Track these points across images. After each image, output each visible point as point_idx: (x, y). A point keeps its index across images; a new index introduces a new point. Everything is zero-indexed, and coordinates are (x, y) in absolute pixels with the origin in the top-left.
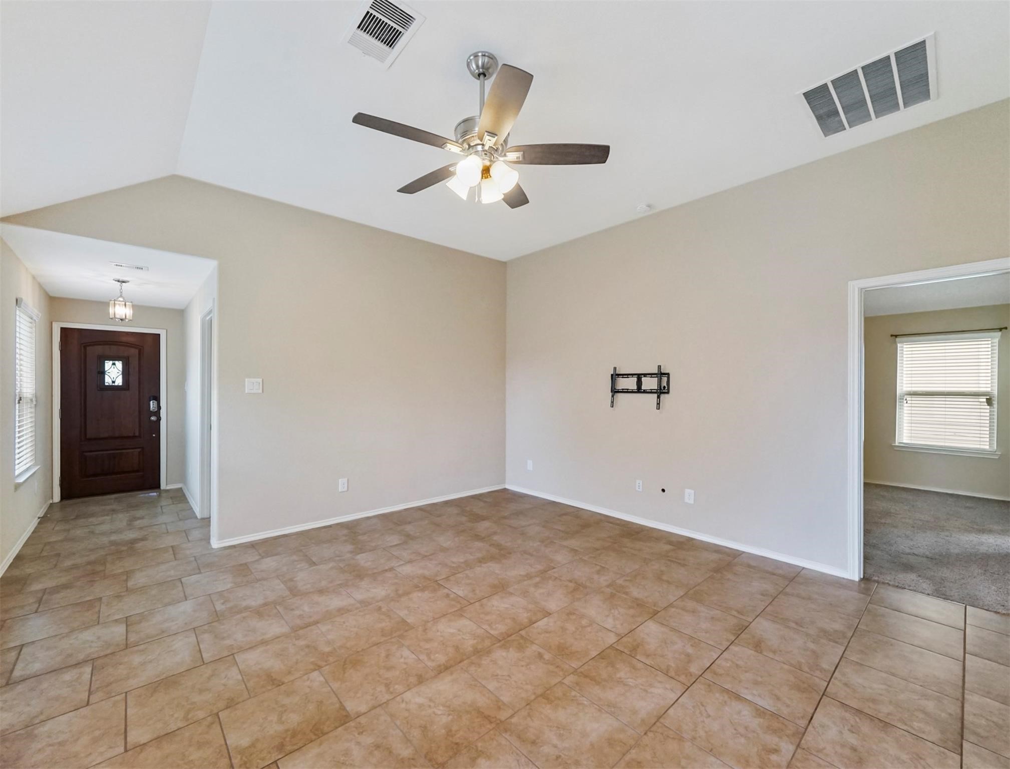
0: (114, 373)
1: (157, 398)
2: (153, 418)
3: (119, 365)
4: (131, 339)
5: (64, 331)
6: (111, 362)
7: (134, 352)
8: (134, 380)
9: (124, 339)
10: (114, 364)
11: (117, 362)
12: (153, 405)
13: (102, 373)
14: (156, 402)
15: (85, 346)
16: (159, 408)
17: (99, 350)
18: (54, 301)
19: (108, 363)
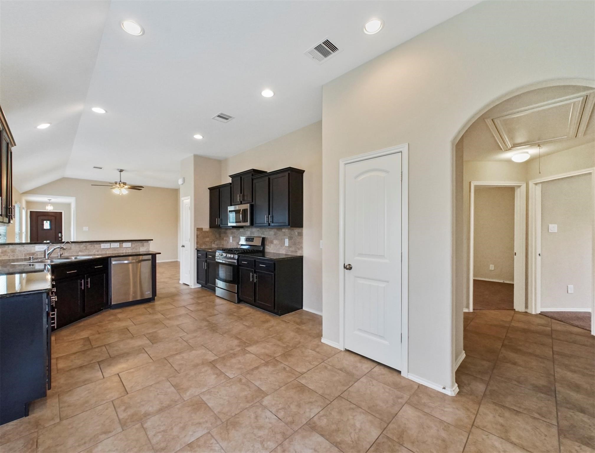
0: (47, 225)
1: (61, 233)
2: (60, 239)
3: (49, 222)
4: (52, 214)
5: (31, 212)
6: (46, 221)
7: (53, 218)
8: (53, 226)
9: (51, 214)
10: (47, 222)
11: (48, 221)
12: (60, 235)
13: (43, 225)
14: (61, 234)
15: (38, 216)
16: (62, 236)
17: (42, 218)
18: (28, 203)
19: (45, 222)
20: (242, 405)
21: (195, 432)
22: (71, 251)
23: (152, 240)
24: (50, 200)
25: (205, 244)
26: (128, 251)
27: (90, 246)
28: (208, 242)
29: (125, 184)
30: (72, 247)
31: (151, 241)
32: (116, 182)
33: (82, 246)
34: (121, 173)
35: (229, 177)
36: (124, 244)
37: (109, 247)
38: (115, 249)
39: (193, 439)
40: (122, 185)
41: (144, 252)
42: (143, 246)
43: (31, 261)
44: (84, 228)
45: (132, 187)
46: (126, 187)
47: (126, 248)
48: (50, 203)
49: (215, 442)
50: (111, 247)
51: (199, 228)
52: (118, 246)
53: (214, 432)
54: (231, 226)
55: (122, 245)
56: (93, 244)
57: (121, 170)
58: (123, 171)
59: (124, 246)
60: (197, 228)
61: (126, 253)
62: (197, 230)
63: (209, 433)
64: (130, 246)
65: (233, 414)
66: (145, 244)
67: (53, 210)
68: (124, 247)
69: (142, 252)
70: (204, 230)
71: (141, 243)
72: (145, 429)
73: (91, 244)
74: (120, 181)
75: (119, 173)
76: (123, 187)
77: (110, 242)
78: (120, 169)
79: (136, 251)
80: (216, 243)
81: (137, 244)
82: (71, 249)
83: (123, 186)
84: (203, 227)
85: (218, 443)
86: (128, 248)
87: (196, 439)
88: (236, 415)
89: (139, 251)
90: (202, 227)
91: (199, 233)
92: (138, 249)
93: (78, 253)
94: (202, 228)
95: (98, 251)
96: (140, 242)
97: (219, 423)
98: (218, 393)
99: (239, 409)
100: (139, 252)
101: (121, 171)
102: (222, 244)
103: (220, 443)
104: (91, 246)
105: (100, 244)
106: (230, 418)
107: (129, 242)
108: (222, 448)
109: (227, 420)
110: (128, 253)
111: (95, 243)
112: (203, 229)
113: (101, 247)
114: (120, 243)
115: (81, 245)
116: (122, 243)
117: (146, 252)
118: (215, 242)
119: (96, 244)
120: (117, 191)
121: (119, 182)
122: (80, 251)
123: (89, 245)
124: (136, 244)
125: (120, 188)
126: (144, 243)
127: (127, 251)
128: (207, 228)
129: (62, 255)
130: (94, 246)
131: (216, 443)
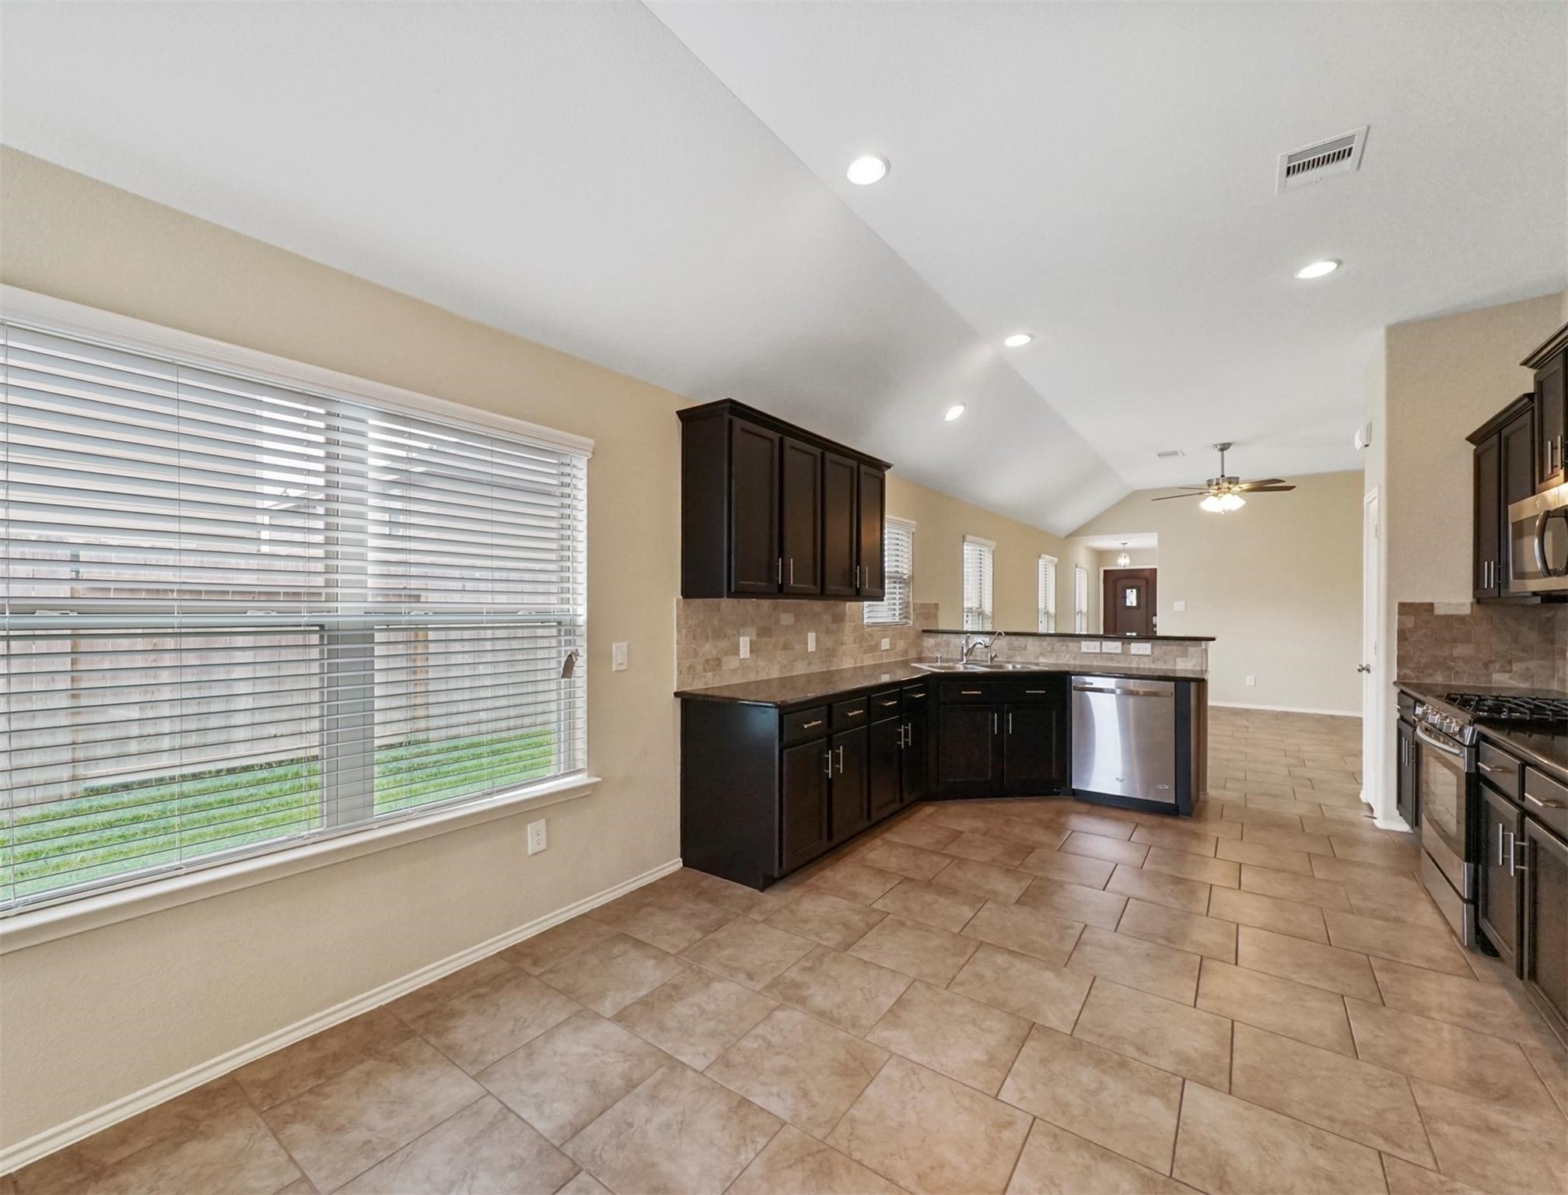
0: (1131, 598)
3: (1134, 591)
4: (1142, 574)
5: (1105, 571)
7: (1143, 582)
8: (1142, 600)
9: (1139, 574)
10: (1131, 591)
13: (1125, 597)
15: (1117, 580)
17: (1123, 582)
18: (1100, 555)
19: (1128, 591)
20: (900, 1165)
21: (779, 1096)
22: (1026, 652)
23: (1213, 639)
24: (1124, 544)
25: (1450, 669)
26: (1144, 663)
27: (1060, 644)
28: (1466, 660)
29: (1233, 481)
30: (1029, 644)
31: (1211, 643)
32: (1209, 481)
33: (1045, 644)
34: (1225, 452)
35: (1525, 367)
36: (1132, 644)
37: (1098, 651)
38: (1111, 656)
39: (758, 1101)
40: (1226, 485)
41: (1186, 671)
42: (1185, 654)
43: (939, 664)
44: (1176, 603)
45: (1256, 486)
46: (1236, 489)
47: (1137, 658)
48: (1124, 551)
49: (759, 1147)
50: (1104, 651)
51: (1411, 605)
52: (1119, 651)
53: (792, 1134)
54: (1535, 594)
55: (1129, 648)
56: (1066, 640)
57: (1225, 444)
58: (1229, 447)
59: (1133, 651)
60: (1402, 605)
61: (1138, 669)
62: (1400, 613)
63: (783, 1124)
64: (1148, 652)
65: (857, 1155)
66: (1192, 649)
67: (1130, 565)
68: (1132, 653)
69: (1181, 670)
70: (1438, 611)
71: (1179, 645)
72: (768, 1017)
73: (1062, 641)
74: (1223, 476)
75: (1220, 453)
76: (1227, 490)
77: (1101, 639)
78: (1220, 445)
79: (1165, 667)
80: (1516, 667)
81: (1169, 648)
82: (1025, 647)
83: (1229, 488)
84: (1434, 601)
85: (757, 1155)
86: (1142, 657)
87: (762, 1106)
88: (860, 1163)
89: (1173, 668)
90: (1429, 600)
91: (1410, 622)
92: (1171, 662)
93: (1038, 658)
94: (1432, 605)
95: (1074, 659)
96: (1178, 642)
97: (819, 1133)
98: (920, 1091)
99: (882, 1163)
100: (1174, 671)
101: (1224, 447)
102: (1561, 675)
103: (757, 1159)
104: (1062, 645)
105: (1078, 642)
106: (842, 1153)
107: (1146, 642)
108: (745, 1169)
109: (832, 1148)
110: (1144, 669)
111: (1069, 638)
112: (1436, 606)
113: (1080, 648)
114: (1123, 644)
115: (1043, 641)
116: (1130, 644)
117: (1194, 672)
118: (1510, 663)
119: (1072, 641)
120: (1212, 504)
121: (1217, 479)
122: (1042, 654)
123: (1059, 641)
124: (1164, 647)
125: (1220, 495)
126: (1188, 646)
127: (1142, 666)
128: (1462, 605)
129: (995, 659)
130: (1068, 647)
131: (755, 1149)
